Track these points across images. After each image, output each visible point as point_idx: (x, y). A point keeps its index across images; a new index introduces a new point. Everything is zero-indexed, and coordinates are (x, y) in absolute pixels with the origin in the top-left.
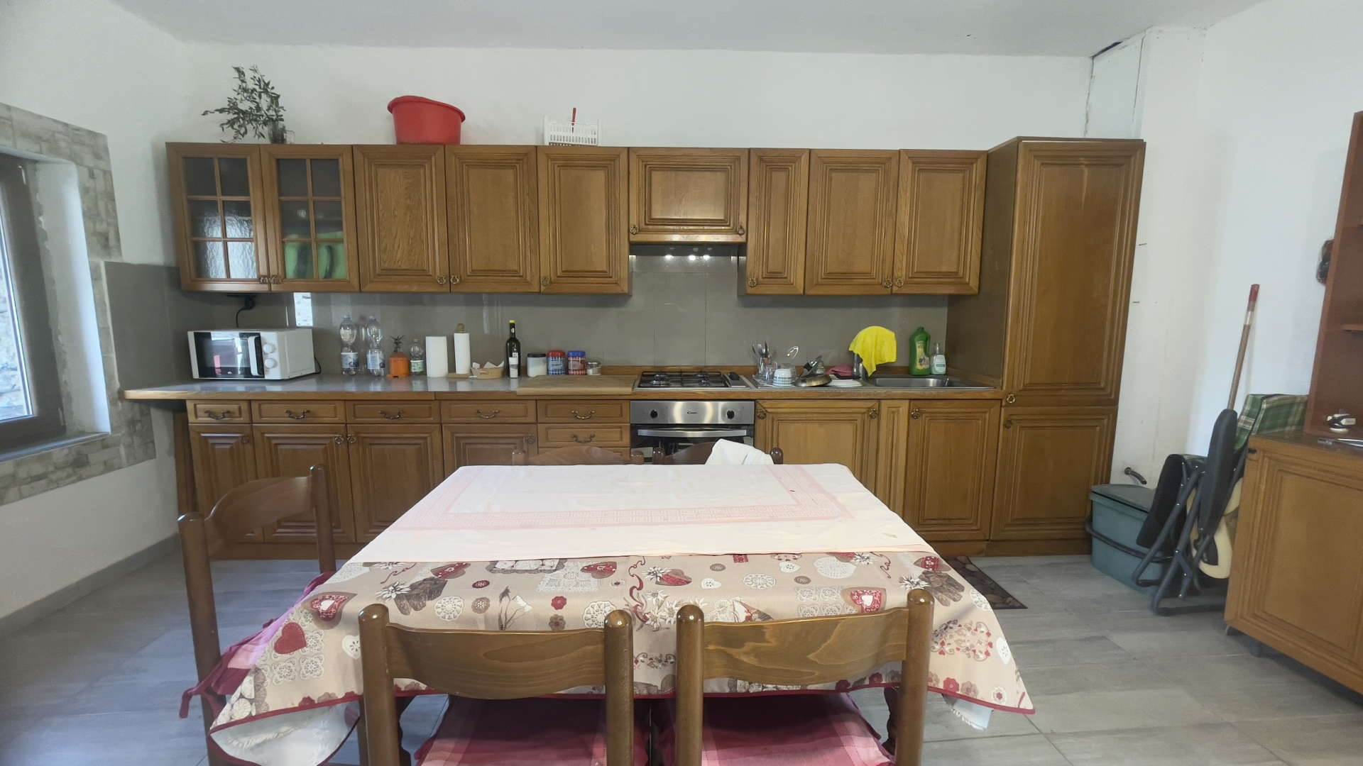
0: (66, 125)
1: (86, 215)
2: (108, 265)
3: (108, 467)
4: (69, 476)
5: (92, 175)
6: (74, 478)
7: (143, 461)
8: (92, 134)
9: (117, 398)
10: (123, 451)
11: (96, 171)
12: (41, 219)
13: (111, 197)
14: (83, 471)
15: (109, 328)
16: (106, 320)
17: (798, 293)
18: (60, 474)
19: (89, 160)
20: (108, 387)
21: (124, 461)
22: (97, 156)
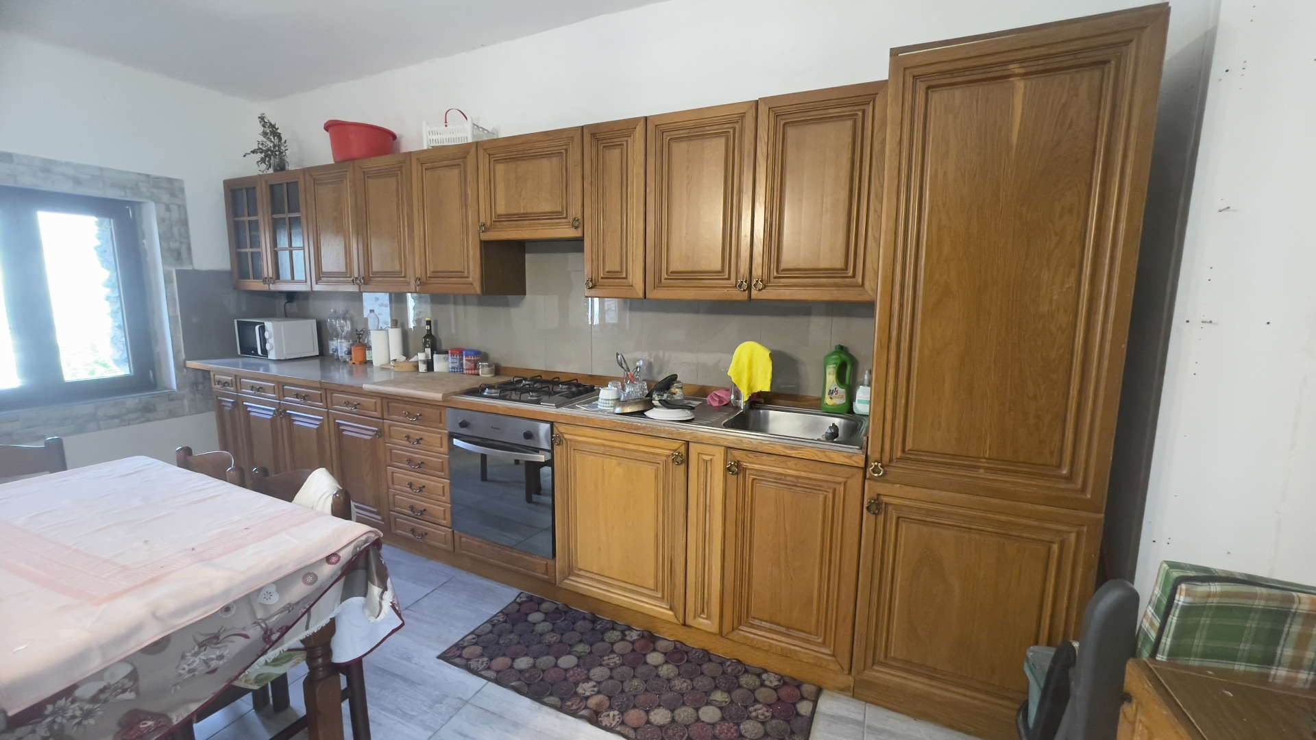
0: (148, 176)
1: (162, 238)
2: (178, 272)
3: (172, 414)
4: (137, 418)
5: (168, 209)
6: (143, 419)
7: (202, 412)
8: (170, 180)
9: (181, 367)
10: (186, 402)
11: (171, 206)
12: (144, 241)
13: (184, 223)
14: (150, 415)
15: (177, 317)
16: (175, 311)
17: (635, 296)
18: (131, 416)
19: (166, 198)
20: (175, 358)
21: (187, 410)
22: (173, 195)
